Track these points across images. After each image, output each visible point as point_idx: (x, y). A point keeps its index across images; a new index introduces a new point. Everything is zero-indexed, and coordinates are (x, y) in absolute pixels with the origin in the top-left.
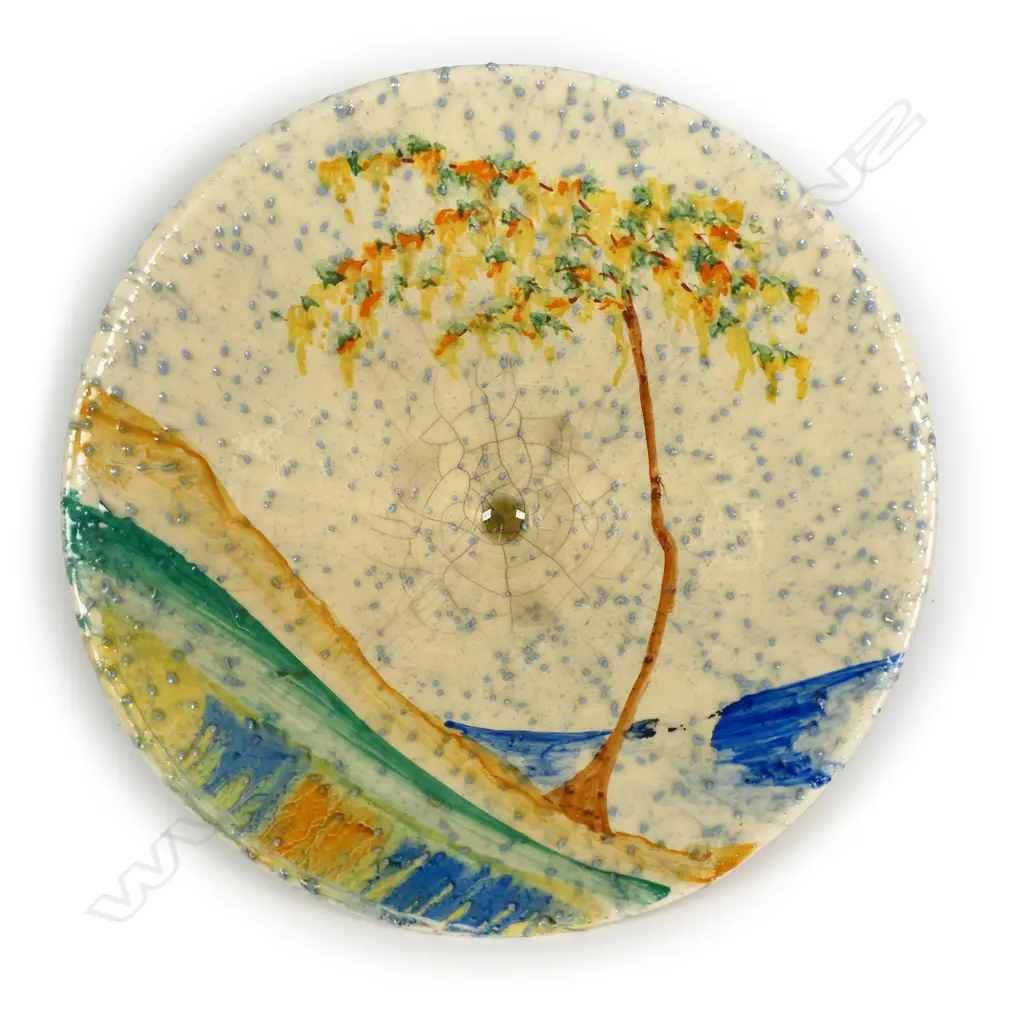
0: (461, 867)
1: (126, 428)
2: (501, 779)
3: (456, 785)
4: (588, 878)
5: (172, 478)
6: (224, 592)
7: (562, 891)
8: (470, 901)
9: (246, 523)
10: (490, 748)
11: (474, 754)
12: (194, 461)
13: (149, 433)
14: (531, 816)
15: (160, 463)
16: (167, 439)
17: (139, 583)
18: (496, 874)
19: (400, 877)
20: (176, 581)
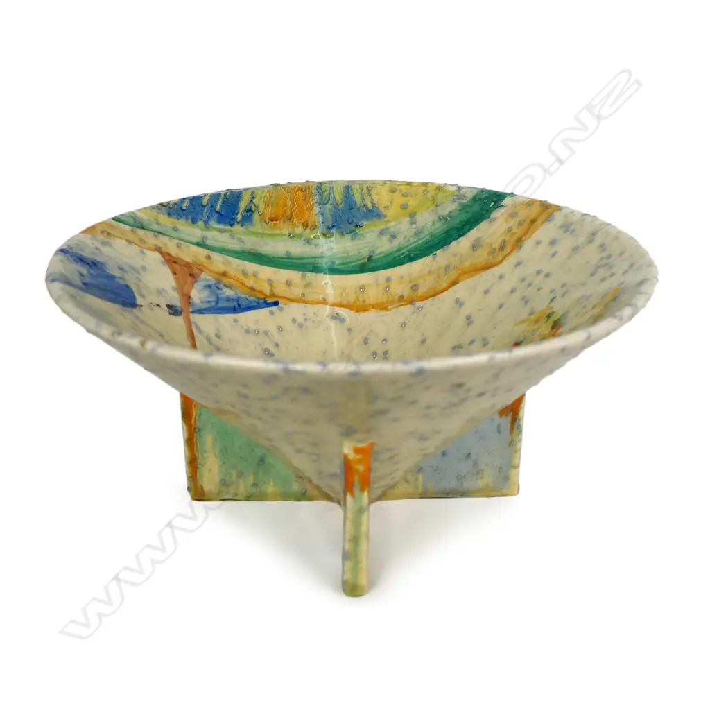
0: (219, 222)
1: (533, 221)
2: (229, 278)
3: (251, 267)
4: (156, 227)
5: (497, 245)
6: (428, 255)
7: (164, 219)
8: (204, 206)
9: (454, 283)
10: (247, 297)
11: (252, 289)
12: (500, 258)
13: (525, 234)
14: (203, 260)
15: (507, 239)
16: (519, 242)
17: (457, 213)
18: (201, 223)
19: (242, 206)
20: (447, 232)
